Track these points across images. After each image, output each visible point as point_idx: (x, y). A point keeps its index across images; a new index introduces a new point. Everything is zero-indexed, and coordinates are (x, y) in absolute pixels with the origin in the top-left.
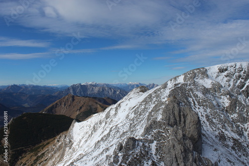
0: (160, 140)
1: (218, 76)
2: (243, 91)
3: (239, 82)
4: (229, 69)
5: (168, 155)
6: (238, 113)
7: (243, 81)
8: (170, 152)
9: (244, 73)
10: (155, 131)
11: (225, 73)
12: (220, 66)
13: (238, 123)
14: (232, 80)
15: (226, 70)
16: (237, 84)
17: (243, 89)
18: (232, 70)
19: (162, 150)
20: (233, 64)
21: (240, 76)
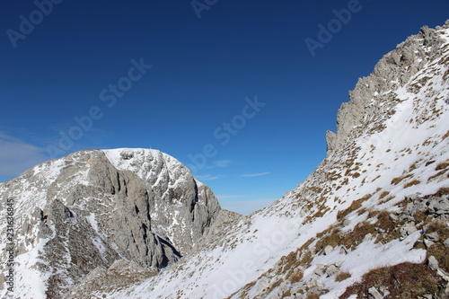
0: (100, 212)
1: (120, 164)
2: (155, 187)
3: (149, 174)
4: (135, 155)
5: (120, 232)
6: (158, 212)
7: (154, 173)
8: (121, 227)
9: (155, 163)
10: (87, 200)
11: (131, 161)
12: (122, 150)
13: (160, 226)
14: (141, 171)
15: (131, 156)
16: (147, 178)
17: (156, 184)
18: (140, 157)
19: (108, 226)
20: (140, 150)
21: (150, 167)
